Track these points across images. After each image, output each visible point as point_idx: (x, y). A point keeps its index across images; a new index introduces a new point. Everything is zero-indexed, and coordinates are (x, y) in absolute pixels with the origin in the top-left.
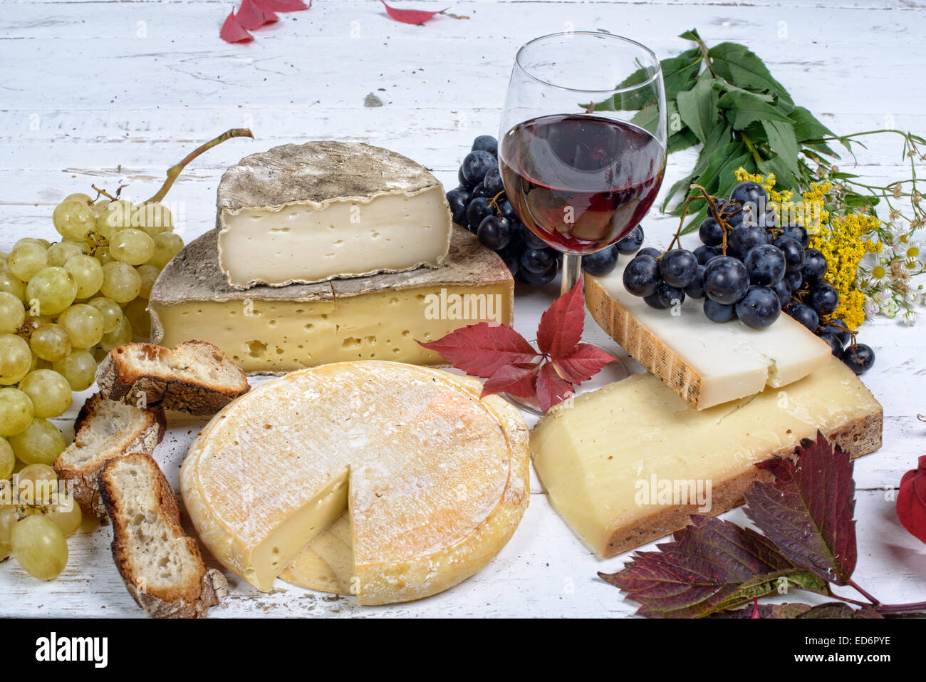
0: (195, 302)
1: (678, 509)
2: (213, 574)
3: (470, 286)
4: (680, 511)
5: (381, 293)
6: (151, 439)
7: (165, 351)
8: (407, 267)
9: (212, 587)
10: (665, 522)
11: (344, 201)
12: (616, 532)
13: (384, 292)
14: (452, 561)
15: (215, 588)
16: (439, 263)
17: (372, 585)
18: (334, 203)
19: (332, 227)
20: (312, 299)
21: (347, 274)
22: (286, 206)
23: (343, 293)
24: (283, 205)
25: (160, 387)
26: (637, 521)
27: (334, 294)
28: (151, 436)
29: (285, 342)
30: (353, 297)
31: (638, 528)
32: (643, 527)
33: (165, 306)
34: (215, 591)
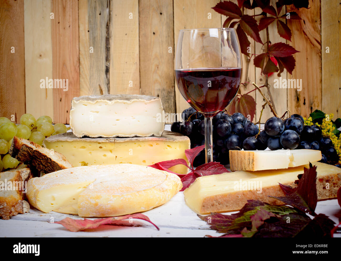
0: (61, 141)
1: (238, 196)
2: (24, 202)
3: (171, 142)
4: (239, 197)
5: (133, 142)
6: (25, 174)
7: (39, 146)
8: (147, 134)
9: (22, 206)
10: (232, 202)
11: (120, 101)
12: (205, 199)
13: (135, 141)
14: (122, 199)
15: (23, 207)
16: (160, 134)
17: (84, 203)
18: (116, 102)
19: (116, 113)
20: (105, 141)
21: (122, 135)
22: (97, 102)
23: (118, 140)
24: (96, 101)
25: (31, 151)
26: (216, 196)
27: (115, 141)
28: (25, 173)
29: (95, 163)
30: (122, 142)
31: (217, 200)
32: (220, 200)
33: (49, 143)
34: (23, 208)
